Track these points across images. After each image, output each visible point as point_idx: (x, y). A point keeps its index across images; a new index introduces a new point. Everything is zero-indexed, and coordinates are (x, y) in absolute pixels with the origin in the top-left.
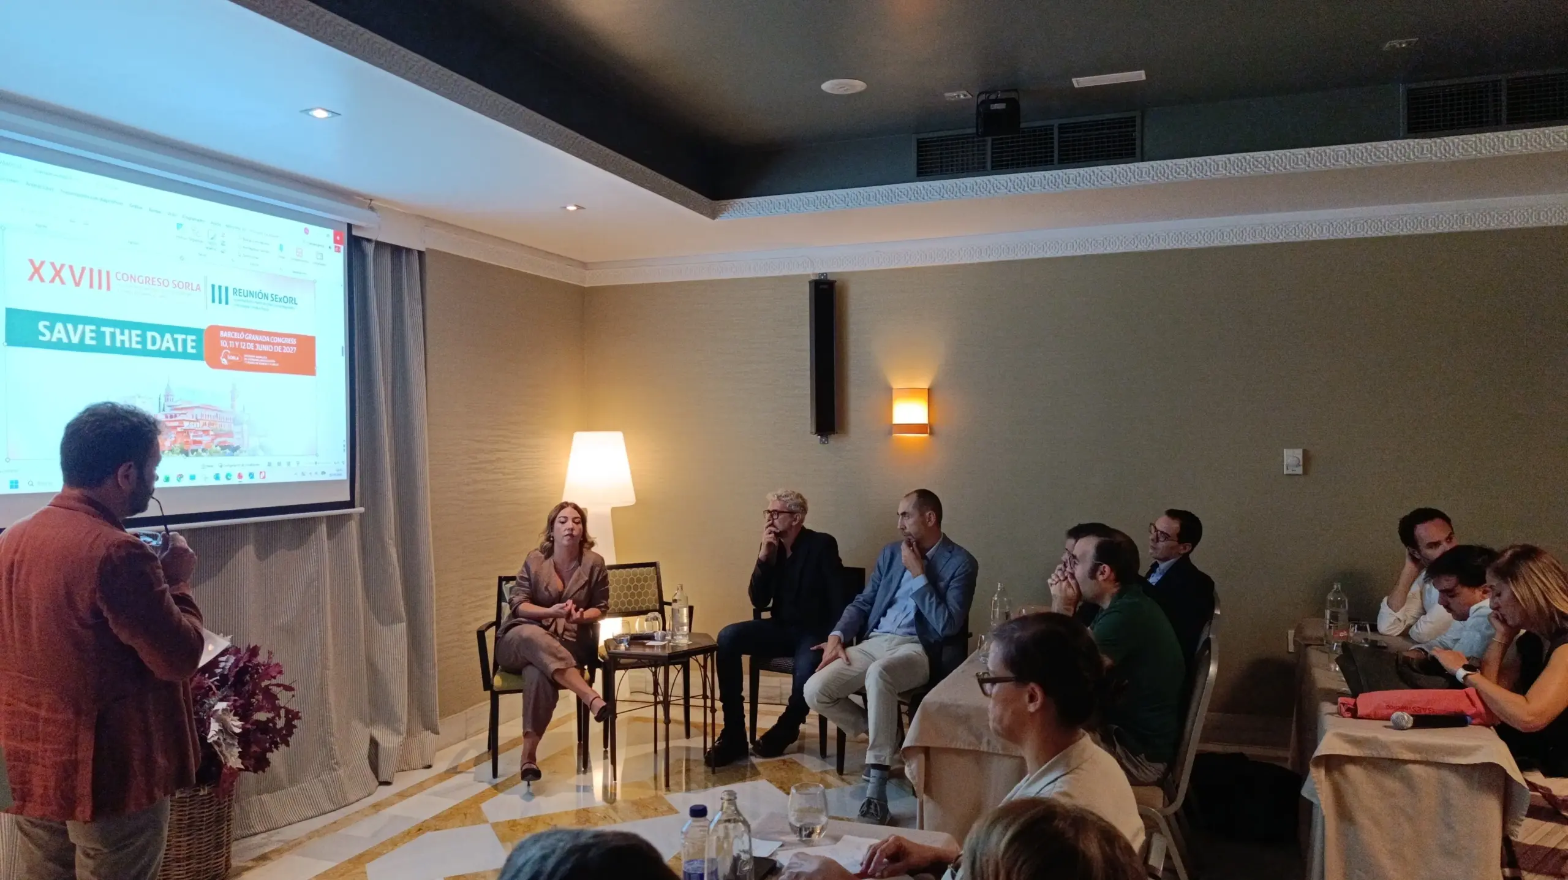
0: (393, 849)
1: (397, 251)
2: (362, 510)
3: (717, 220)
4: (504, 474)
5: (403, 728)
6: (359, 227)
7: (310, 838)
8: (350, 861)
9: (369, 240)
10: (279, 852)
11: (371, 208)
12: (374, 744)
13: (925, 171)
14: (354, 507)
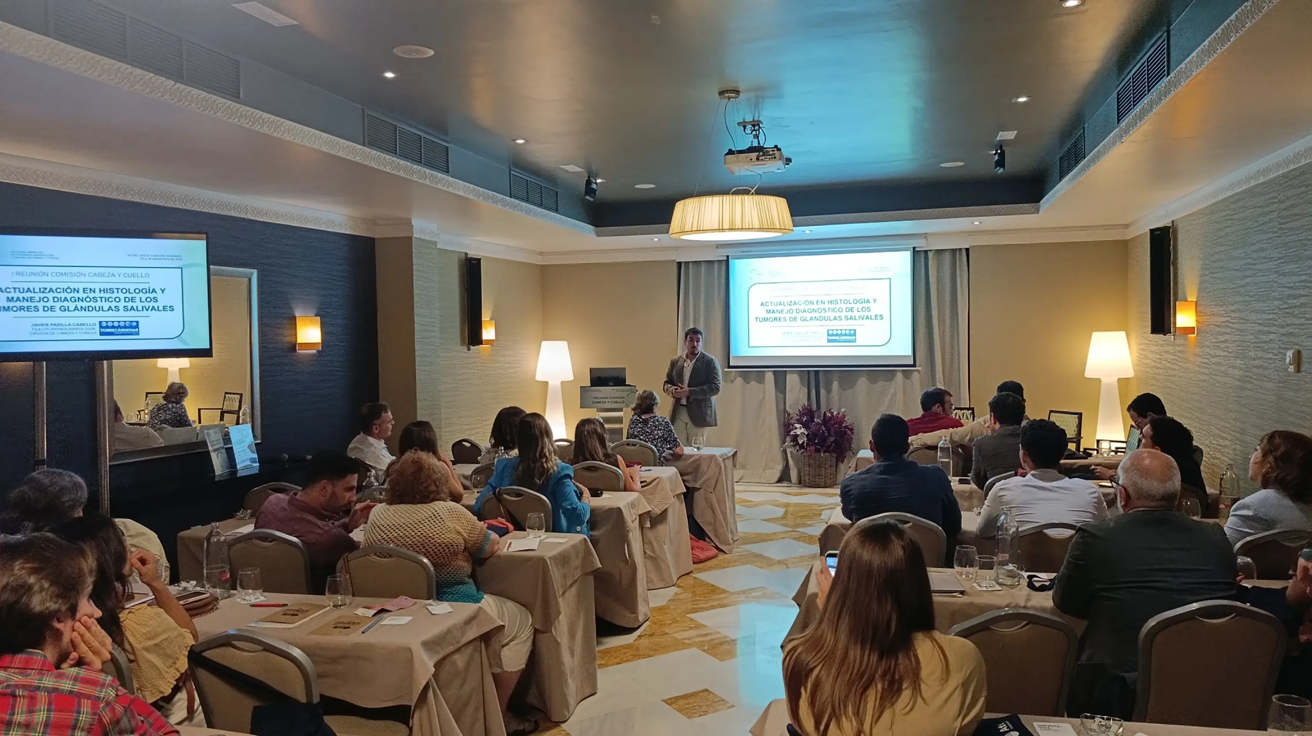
2: (923, 368)
3: (1039, 213)
6: (919, 247)
9: (930, 250)
11: (926, 237)
14: (915, 367)
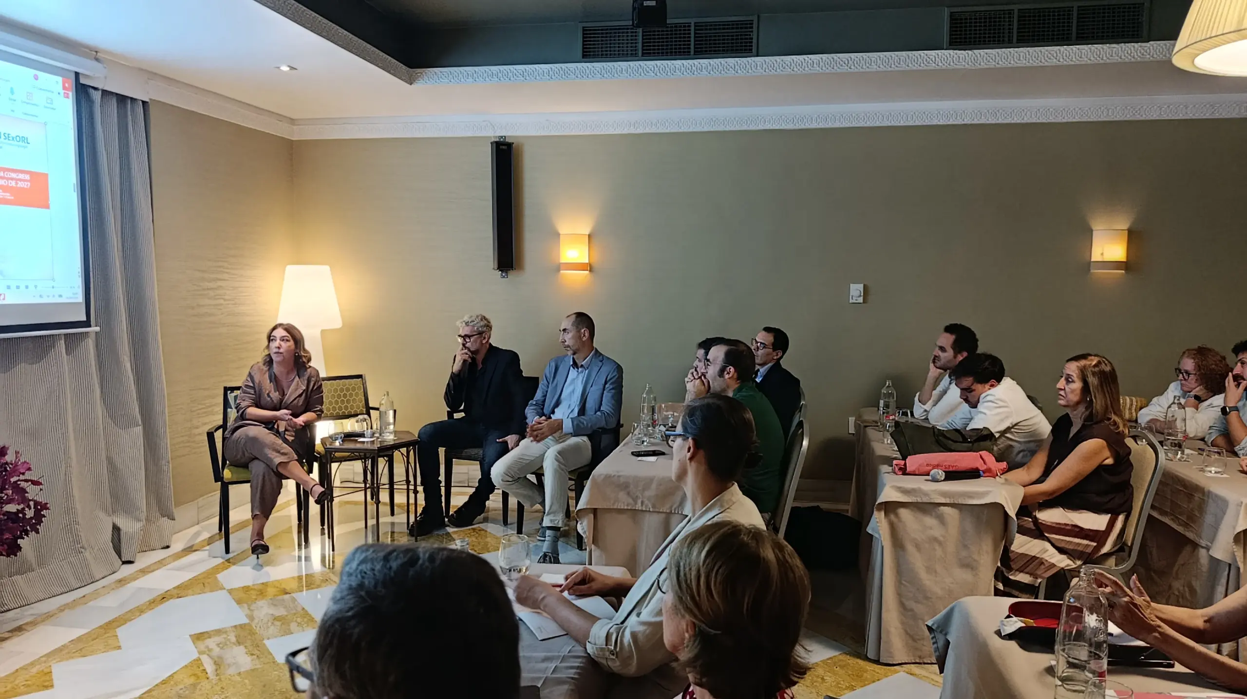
0: (140, 615)
1: (122, 99)
2: (98, 329)
3: (413, 85)
4: (225, 300)
5: (143, 516)
6: (87, 76)
7: (62, 611)
8: (101, 627)
9: (95, 89)
10: (34, 624)
11: (97, 59)
12: (116, 529)
13: (589, 54)
14: (90, 326)
